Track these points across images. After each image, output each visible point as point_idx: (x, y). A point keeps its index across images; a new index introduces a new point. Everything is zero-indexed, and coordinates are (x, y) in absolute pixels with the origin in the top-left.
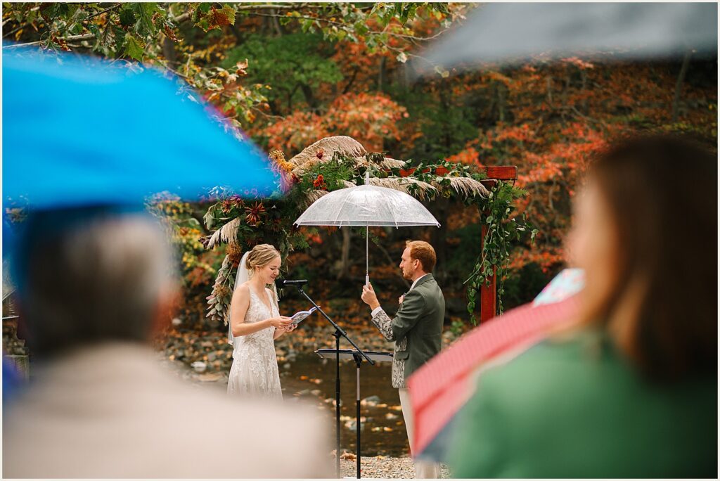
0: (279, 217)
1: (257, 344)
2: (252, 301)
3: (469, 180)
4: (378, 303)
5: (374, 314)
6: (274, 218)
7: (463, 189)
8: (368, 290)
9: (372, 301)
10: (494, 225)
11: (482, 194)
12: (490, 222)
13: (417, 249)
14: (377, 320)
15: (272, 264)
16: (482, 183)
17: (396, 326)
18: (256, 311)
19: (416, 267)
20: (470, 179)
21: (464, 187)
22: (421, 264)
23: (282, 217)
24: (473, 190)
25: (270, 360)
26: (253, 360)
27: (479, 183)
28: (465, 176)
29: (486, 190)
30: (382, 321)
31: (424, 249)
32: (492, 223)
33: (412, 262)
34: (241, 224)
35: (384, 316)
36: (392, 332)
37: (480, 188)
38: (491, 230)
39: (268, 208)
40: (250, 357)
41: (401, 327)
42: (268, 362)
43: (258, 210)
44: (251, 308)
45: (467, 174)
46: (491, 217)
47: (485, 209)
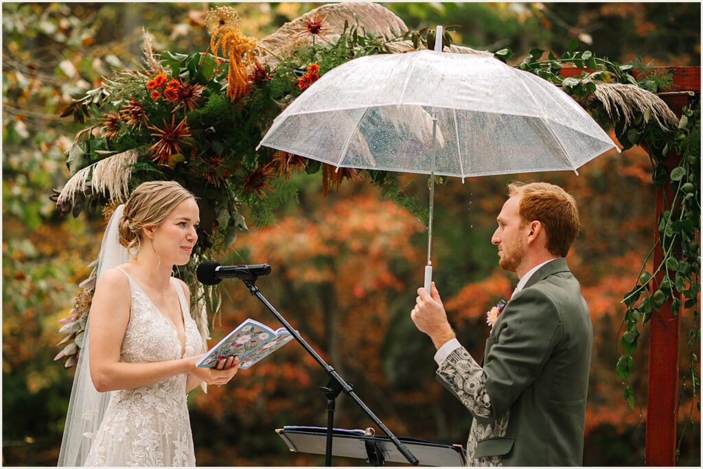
0: (220, 152)
1: (148, 406)
2: (135, 306)
3: (633, 88)
4: (450, 332)
5: (440, 357)
6: (211, 153)
7: (619, 107)
8: (428, 298)
9: (436, 327)
10: (688, 185)
11: (661, 119)
12: (679, 178)
13: (535, 198)
14: (450, 372)
15: (178, 216)
16: (661, 97)
17: (496, 384)
18: (143, 329)
19: (531, 238)
20: (637, 88)
21: (622, 103)
22: (543, 233)
23: (226, 152)
24: (643, 109)
25: (177, 443)
26: (136, 443)
27: (656, 97)
28: (625, 81)
29: (670, 111)
30: (462, 372)
31: (553, 198)
32: (684, 180)
33: (521, 228)
34: (139, 161)
35: (466, 361)
36: (487, 399)
37: (659, 107)
38: (682, 194)
39: (198, 132)
40: (131, 436)
41: (509, 383)
42: (173, 447)
43: (177, 133)
44: (134, 323)
45: (631, 78)
46: (683, 169)
47: (668, 153)
